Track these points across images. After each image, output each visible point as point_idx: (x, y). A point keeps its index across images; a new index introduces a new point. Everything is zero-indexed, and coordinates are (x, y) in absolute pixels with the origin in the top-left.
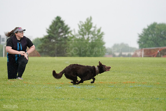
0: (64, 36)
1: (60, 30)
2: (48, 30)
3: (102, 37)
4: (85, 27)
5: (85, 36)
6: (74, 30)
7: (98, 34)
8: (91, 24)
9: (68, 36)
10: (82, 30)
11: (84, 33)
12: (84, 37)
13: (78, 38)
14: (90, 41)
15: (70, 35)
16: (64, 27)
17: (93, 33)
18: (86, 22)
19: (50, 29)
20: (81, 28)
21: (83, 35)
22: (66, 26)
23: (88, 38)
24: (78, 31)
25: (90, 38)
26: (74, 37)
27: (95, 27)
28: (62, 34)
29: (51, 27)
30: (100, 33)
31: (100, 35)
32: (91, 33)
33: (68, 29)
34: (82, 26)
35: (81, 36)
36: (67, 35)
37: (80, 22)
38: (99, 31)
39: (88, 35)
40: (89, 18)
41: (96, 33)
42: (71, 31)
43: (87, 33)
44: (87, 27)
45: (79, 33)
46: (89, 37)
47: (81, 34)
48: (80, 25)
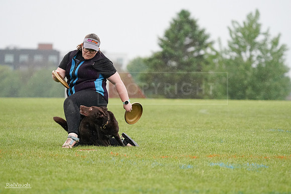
0: (196, 54)
1: (188, 41)
2: (162, 40)
3: (282, 55)
4: (244, 34)
5: (243, 54)
6: (219, 40)
7: (272, 48)
8: (258, 26)
9: (206, 54)
10: (237, 41)
11: (240, 46)
12: (241, 57)
13: (228, 57)
14: (254, 65)
15: (209, 50)
16: (197, 33)
17: (261, 47)
18: (247, 22)
19: (165, 39)
20: (234, 36)
21: (239, 52)
22: (202, 32)
23: (250, 59)
24: (229, 42)
25: (254, 58)
26: (218, 54)
27: (266, 34)
28: (192, 49)
29: (167, 34)
30: (278, 47)
31: (279, 51)
32: (257, 46)
33: (207, 37)
34: (238, 31)
35: (234, 54)
36: (202, 52)
37: (233, 22)
38: (275, 42)
39: (251, 50)
40: (254, 14)
41: (269, 46)
42: (212, 43)
43: (248, 47)
44: (247, 33)
45: (230, 46)
46: (251, 56)
47: (233, 50)
48: (233, 29)
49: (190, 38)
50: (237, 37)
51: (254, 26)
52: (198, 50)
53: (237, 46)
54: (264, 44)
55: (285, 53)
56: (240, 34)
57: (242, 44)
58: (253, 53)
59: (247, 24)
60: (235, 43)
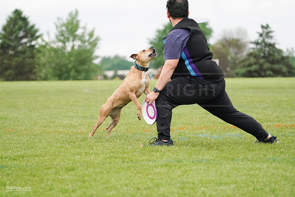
0: (28, 45)
1: (21, 34)
4: (67, 28)
5: (67, 44)
7: (89, 39)
8: (78, 22)
9: (37, 44)
11: (65, 38)
13: (55, 46)
15: (39, 40)
16: (29, 27)
17: (81, 38)
19: (3, 32)
20: (59, 30)
21: (64, 43)
22: (33, 27)
23: (73, 48)
24: (56, 35)
25: (76, 47)
26: (47, 44)
27: (84, 28)
28: (25, 40)
29: (4, 29)
30: (94, 38)
31: (94, 41)
32: (78, 38)
34: (62, 26)
38: (91, 35)
39: (73, 41)
40: (74, 13)
41: (87, 38)
43: (71, 39)
44: (70, 27)
48: (58, 24)
49: (24, 32)
50: (62, 31)
51: (75, 22)
52: (31, 41)
53: (62, 38)
54: (83, 36)
57: (66, 35)
58: (75, 43)
59: (69, 21)
60: (60, 36)
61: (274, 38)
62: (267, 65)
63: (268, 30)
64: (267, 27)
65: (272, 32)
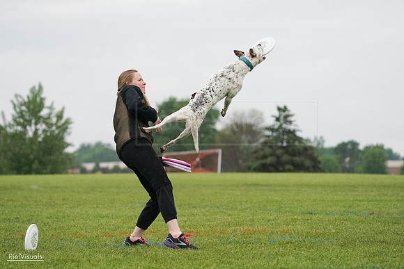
3: (67, 128)
4: (28, 107)
5: (28, 128)
6: (3, 114)
7: (57, 121)
8: (42, 100)
10: (21, 115)
11: (25, 120)
12: (24, 133)
13: (9, 130)
14: (40, 139)
17: (46, 120)
18: (31, 96)
20: (18, 110)
21: (24, 126)
23: (36, 133)
24: (13, 115)
25: (40, 132)
30: (63, 121)
31: (63, 124)
32: (42, 120)
34: (22, 105)
35: (19, 128)
37: (16, 96)
38: (60, 116)
39: (36, 124)
40: (37, 88)
41: (54, 120)
43: (33, 121)
44: (31, 107)
45: (15, 120)
46: (36, 130)
47: (19, 124)
48: (16, 102)
50: (21, 112)
51: (38, 100)
53: (21, 120)
54: (49, 118)
55: (70, 126)
56: (24, 108)
57: (27, 118)
58: (38, 126)
59: (31, 99)
60: (19, 117)
61: (293, 123)
62: (285, 158)
63: (286, 113)
64: (285, 109)
65: (291, 115)
